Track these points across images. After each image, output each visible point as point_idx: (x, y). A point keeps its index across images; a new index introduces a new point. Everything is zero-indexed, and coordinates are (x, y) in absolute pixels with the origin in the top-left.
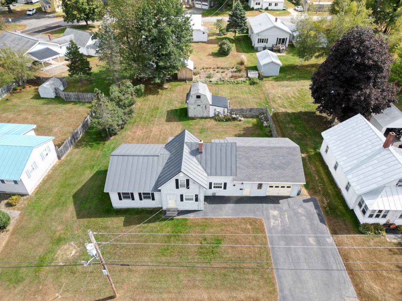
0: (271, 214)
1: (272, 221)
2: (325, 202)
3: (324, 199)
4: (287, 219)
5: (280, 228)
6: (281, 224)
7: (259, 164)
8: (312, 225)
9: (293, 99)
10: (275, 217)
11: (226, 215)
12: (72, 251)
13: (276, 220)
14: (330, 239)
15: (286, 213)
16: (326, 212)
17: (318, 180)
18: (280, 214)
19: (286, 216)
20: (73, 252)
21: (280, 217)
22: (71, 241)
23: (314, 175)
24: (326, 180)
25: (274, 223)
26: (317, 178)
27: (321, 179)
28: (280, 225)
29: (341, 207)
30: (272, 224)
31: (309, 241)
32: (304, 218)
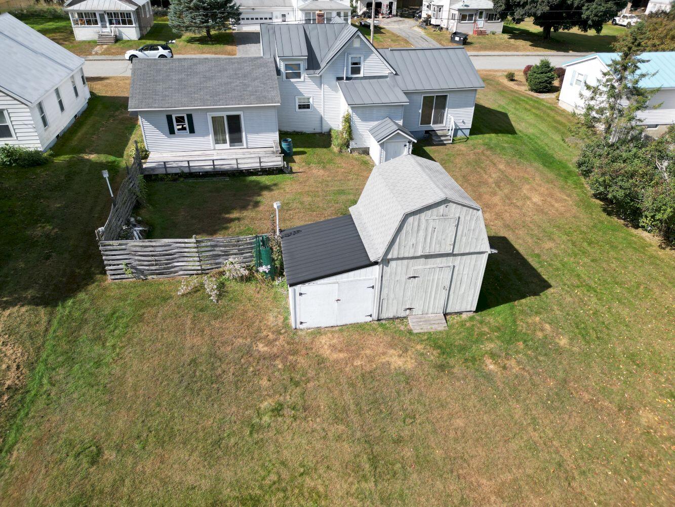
24: (87, 127)
29: (99, 108)
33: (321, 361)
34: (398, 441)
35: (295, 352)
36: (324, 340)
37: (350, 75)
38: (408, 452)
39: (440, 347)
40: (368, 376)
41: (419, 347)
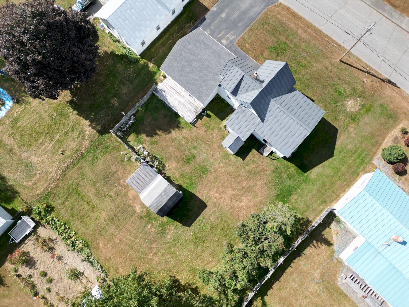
0: (227, 43)
1: (231, 39)
2: (188, 25)
3: (186, 27)
4: (222, 34)
5: (232, 32)
6: (228, 33)
7: (215, 54)
8: (213, 21)
9: (57, 137)
10: (228, 39)
11: (252, 61)
12: (351, 104)
13: (228, 37)
14: (214, 9)
15: (218, 37)
16: (196, 21)
17: (171, 40)
18: (222, 39)
19: (220, 35)
20: (350, 102)
21: (224, 37)
22: (348, 112)
23: (168, 45)
24: (167, 36)
25: (232, 37)
26: (170, 41)
27: (168, 39)
28: (230, 33)
29: (185, 16)
30: (233, 37)
31: (225, 16)
32: (212, 28)
33: (126, 195)
34: (119, 220)
35: (125, 188)
36: (133, 191)
37: (246, 106)
38: (118, 223)
39: (147, 214)
40: (130, 206)
41: (144, 210)
